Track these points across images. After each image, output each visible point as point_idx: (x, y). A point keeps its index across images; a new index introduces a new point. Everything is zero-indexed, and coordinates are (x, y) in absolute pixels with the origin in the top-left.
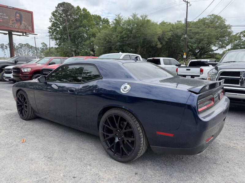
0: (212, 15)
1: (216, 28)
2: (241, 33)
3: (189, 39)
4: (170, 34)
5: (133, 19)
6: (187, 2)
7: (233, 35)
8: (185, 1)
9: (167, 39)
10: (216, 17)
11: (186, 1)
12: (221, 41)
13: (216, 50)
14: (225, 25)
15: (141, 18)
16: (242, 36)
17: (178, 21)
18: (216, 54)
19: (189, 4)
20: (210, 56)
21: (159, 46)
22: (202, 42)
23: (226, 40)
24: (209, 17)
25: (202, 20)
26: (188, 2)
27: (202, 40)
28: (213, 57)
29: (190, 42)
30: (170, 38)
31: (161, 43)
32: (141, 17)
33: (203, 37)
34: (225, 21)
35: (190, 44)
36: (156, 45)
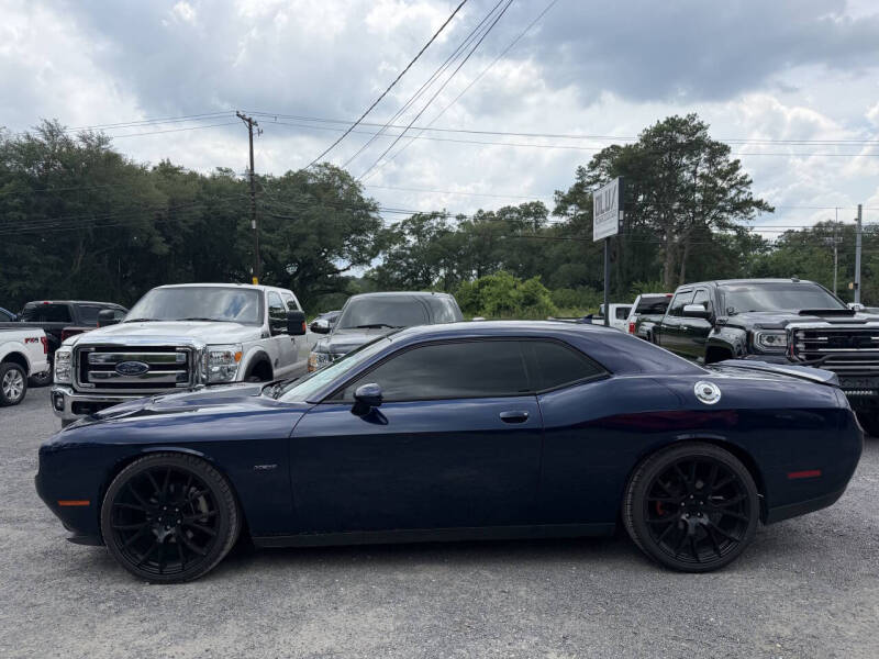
0: (326, 165)
1: (340, 206)
2: (405, 223)
3: (264, 233)
4: (198, 210)
5: (46, 142)
6: (249, 120)
7: (384, 230)
8: (243, 118)
9: (191, 227)
10: (336, 172)
11: (247, 117)
12: (354, 243)
13: (344, 270)
14: (362, 199)
15: (83, 146)
16: (407, 232)
17: (220, 169)
18: (347, 280)
19: (254, 128)
20: (329, 287)
21: (162, 248)
22: (305, 244)
23: (368, 242)
24: (317, 169)
25: (296, 175)
26: (253, 120)
27: (303, 237)
28: (340, 291)
29: (269, 242)
30: (200, 224)
31: (168, 241)
32: (84, 139)
33: (304, 230)
34: (361, 189)
35: (269, 247)
36: (149, 245)
